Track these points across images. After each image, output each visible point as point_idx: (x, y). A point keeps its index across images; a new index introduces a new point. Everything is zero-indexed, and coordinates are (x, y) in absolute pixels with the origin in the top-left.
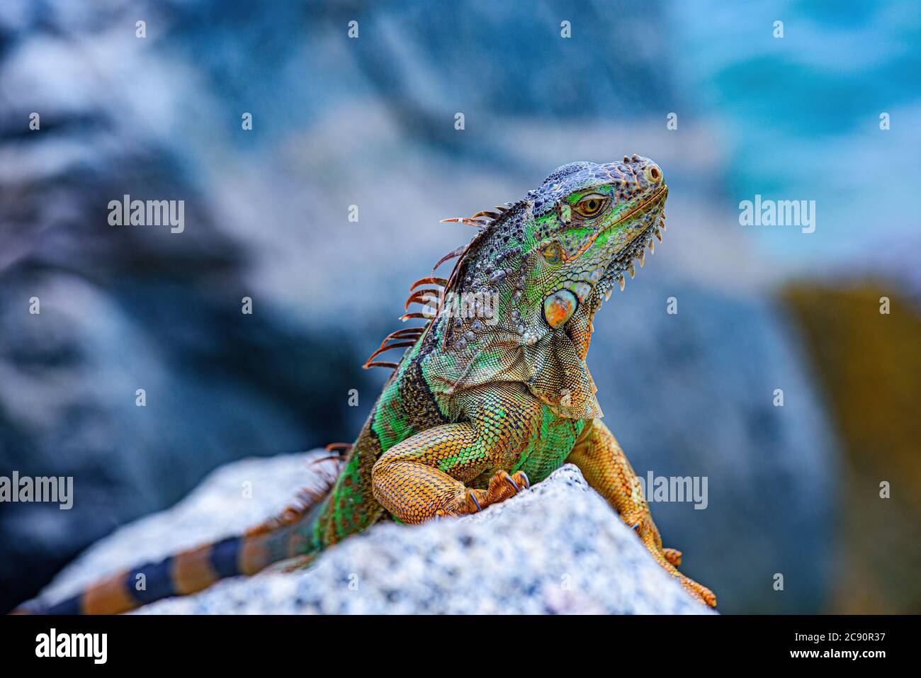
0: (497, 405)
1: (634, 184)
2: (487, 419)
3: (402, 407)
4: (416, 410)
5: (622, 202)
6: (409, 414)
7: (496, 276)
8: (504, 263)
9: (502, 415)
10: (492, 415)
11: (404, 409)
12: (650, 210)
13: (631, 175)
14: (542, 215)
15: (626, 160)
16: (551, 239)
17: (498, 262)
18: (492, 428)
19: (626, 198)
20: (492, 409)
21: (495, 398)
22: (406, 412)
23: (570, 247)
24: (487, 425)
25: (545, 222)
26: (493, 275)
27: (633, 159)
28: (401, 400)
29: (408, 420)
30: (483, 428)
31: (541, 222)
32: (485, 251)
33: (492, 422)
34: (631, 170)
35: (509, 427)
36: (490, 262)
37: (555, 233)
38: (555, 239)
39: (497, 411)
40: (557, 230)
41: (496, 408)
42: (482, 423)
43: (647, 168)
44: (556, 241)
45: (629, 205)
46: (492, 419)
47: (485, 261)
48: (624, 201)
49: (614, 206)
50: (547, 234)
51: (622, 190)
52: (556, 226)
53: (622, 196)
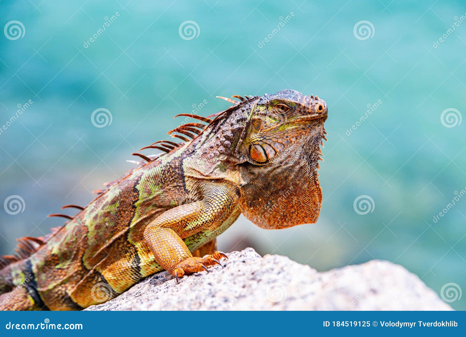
0: (224, 194)
1: (308, 109)
2: (217, 199)
3: (161, 179)
4: (169, 183)
5: (299, 114)
6: (164, 184)
7: (235, 128)
8: (240, 123)
9: (226, 199)
10: (221, 198)
11: (162, 181)
12: (312, 123)
13: (309, 104)
14: (260, 105)
15: (312, 97)
16: (259, 117)
17: (238, 121)
18: (219, 204)
19: (302, 113)
20: (222, 195)
21: (224, 191)
22: (162, 182)
23: (265, 125)
24: (217, 202)
25: (260, 108)
26: (234, 127)
27: (316, 98)
28: (161, 175)
29: (161, 187)
30: (214, 204)
31: (258, 107)
32: (233, 115)
33: (220, 201)
34: (311, 102)
35: (226, 206)
36: (234, 120)
37: (261, 115)
38: (260, 118)
39: (224, 197)
40: (263, 114)
41: (224, 195)
42: (214, 201)
43: (318, 104)
44: (260, 119)
45: (302, 117)
46: (220, 200)
47: (232, 120)
48: (300, 115)
49: (294, 115)
50: (258, 114)
51: (301, 109)
52: (263, 112)
53: (300, 111)
